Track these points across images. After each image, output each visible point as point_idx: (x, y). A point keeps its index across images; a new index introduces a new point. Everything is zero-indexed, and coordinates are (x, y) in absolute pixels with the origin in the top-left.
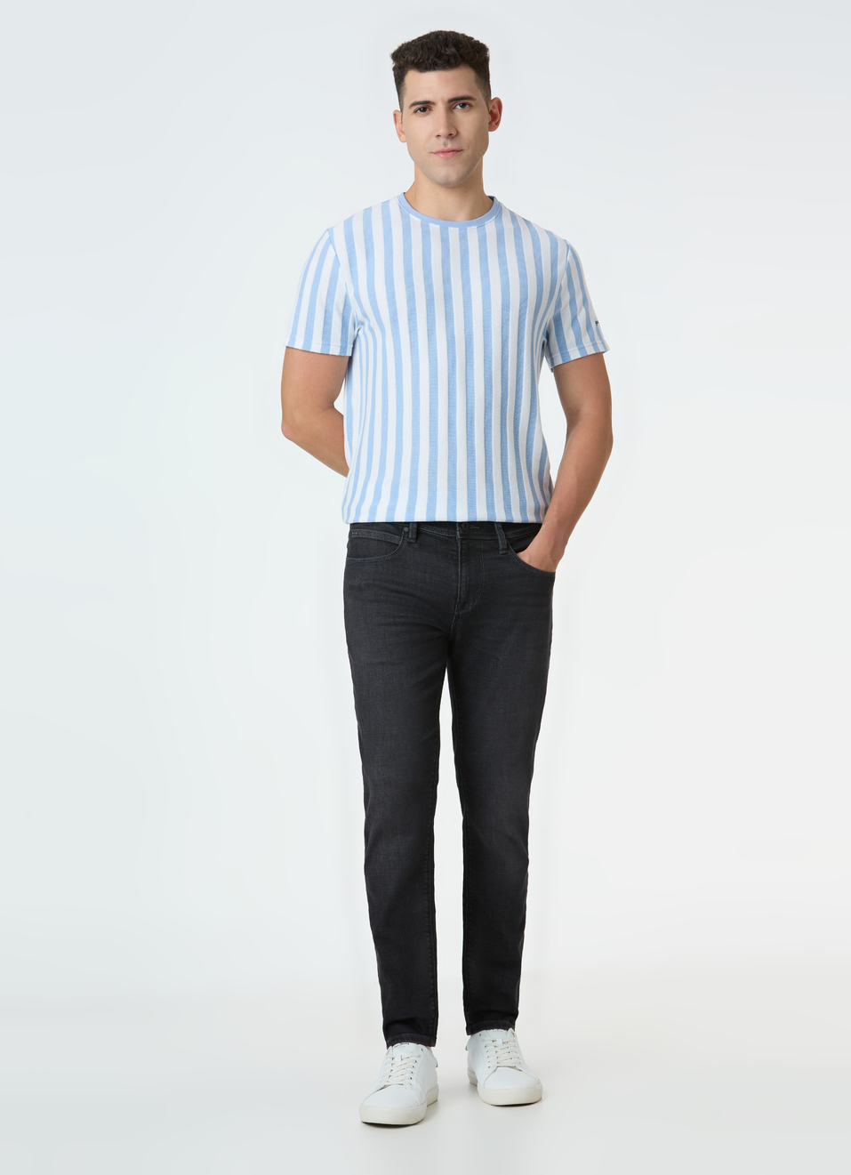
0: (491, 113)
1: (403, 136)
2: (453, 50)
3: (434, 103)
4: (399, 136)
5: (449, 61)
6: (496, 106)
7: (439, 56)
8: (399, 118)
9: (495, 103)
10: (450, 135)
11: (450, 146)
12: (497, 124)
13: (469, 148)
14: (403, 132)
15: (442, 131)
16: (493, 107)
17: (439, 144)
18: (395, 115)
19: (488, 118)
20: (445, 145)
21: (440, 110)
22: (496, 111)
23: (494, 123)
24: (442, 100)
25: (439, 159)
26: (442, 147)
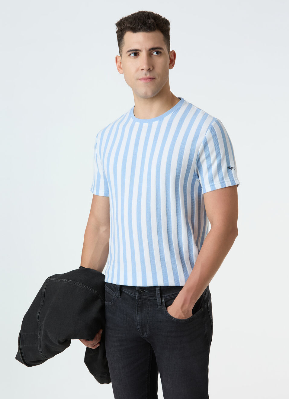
0: (170, 59)
1: (121, 70)
2: (153, 21)
3: (140, 51)
4: (119, 70)
5: (150, 26)
6: (173, 55)
7: (144, 24)
8: (119, 60)
9: (172, 54)
10: (149, 69)
11: (148, 75)
12: (173, 65)
13: (159, 77)
14: (120, 68)
15: (145, 67)
16: (171, 56)
17: (143, 74)
18: (116, 58)
19: (169, 62)
20: (146, 75)
21: (143, 55)
22: (172, 58)
23: (171, 65)
24: (146, 49)
25: (142, 83)
26: (144, 76)
